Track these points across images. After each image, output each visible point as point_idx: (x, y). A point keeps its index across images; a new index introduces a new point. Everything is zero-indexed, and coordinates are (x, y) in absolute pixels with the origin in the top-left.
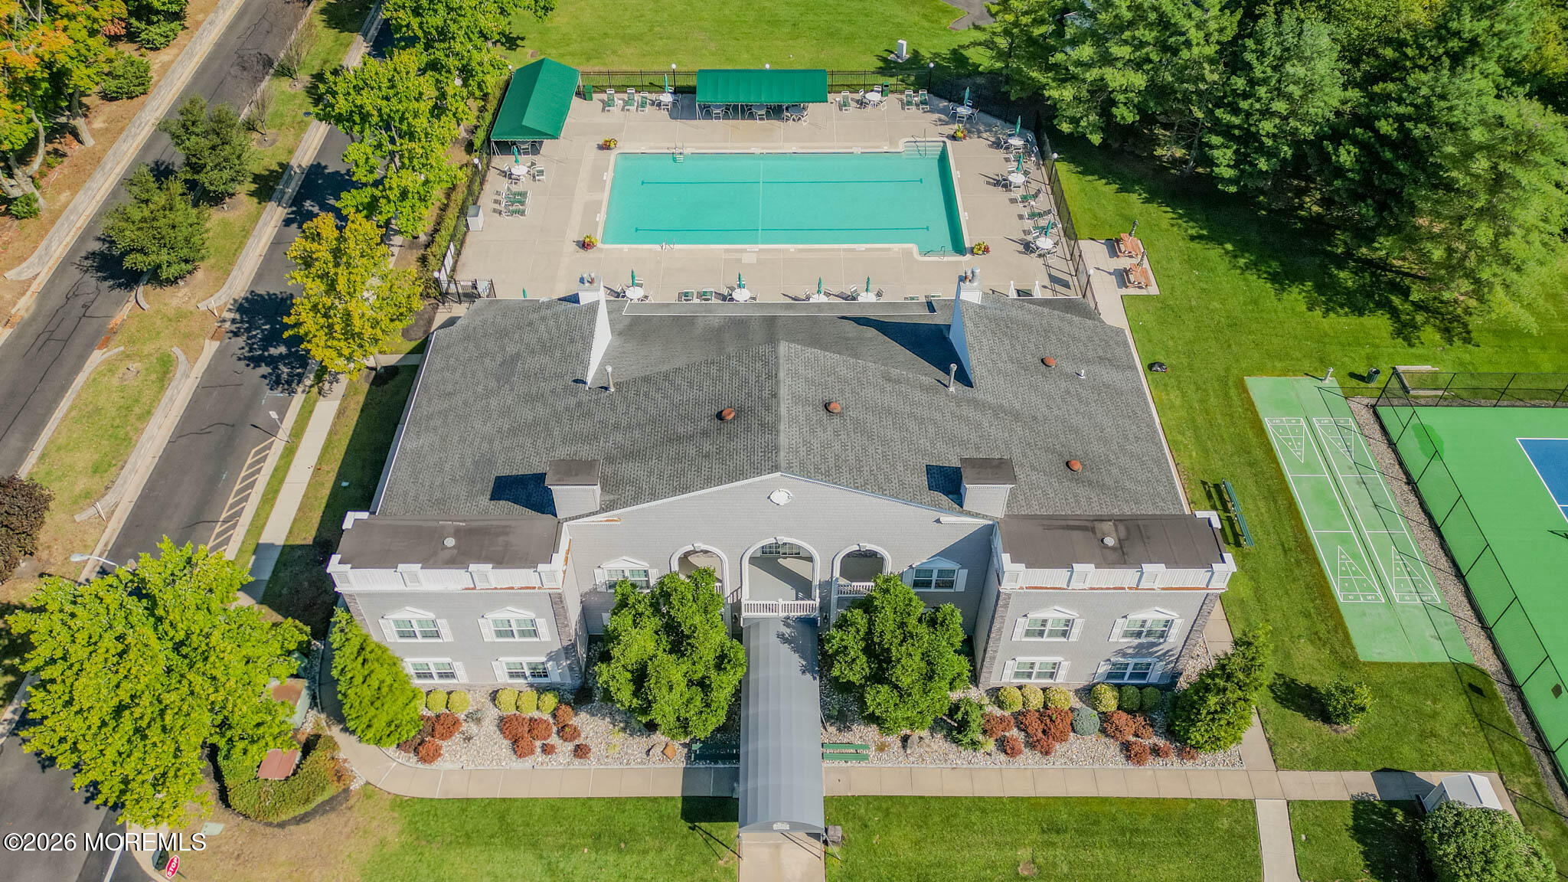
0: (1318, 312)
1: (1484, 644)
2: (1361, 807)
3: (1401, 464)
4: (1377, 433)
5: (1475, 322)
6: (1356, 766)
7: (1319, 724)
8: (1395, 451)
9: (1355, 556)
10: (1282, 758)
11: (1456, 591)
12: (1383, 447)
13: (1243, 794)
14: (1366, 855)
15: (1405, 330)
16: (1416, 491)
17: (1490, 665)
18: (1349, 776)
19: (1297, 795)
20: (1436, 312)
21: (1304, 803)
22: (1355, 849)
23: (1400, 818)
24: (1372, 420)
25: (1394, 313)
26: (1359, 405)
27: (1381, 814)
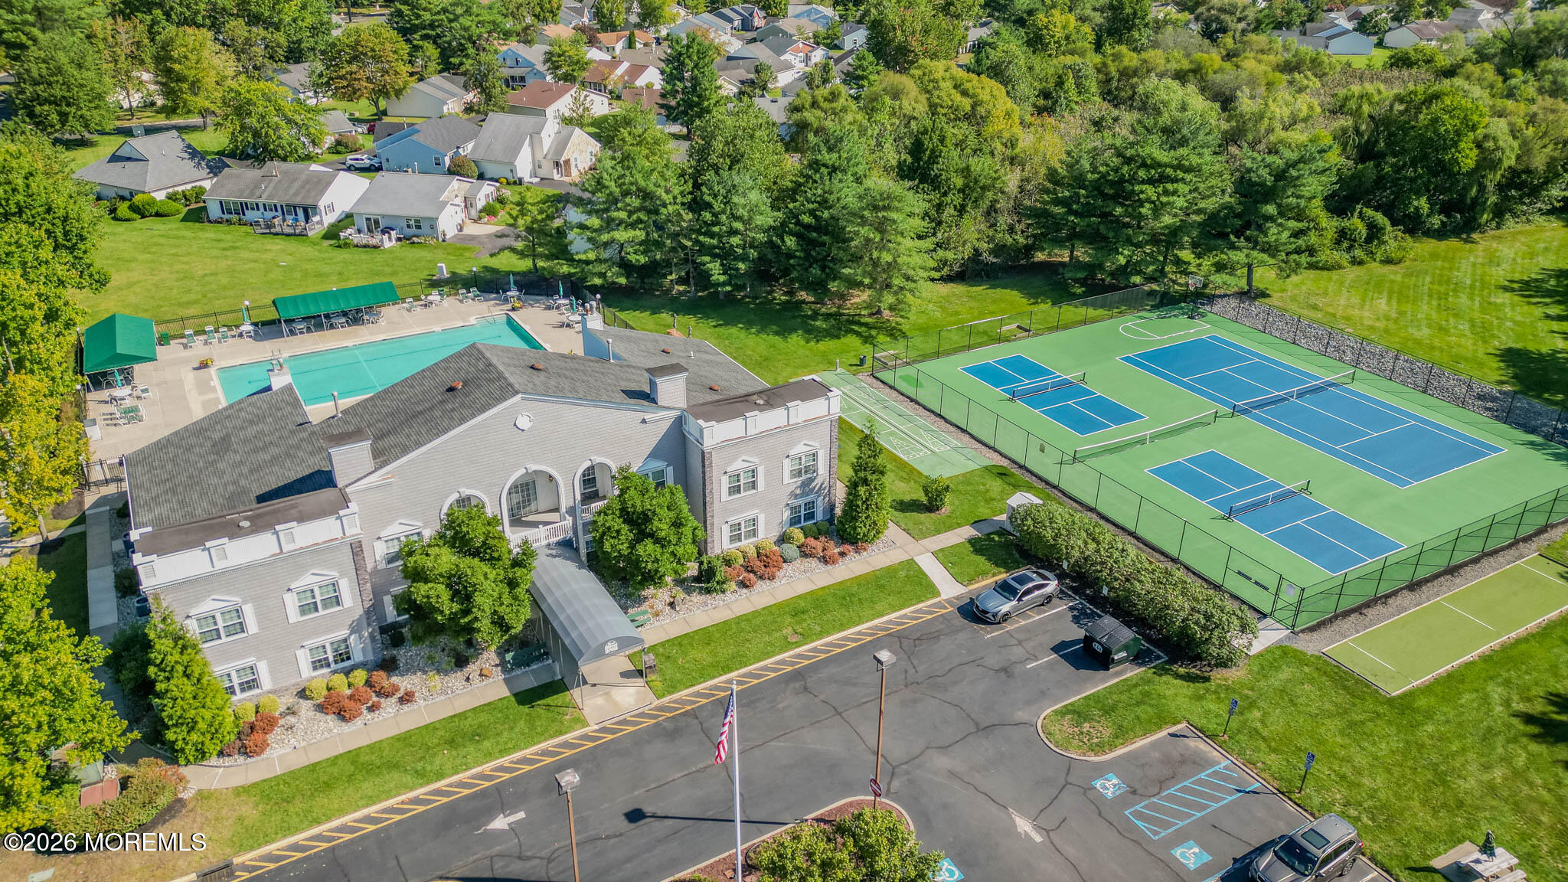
0: (812, 343)
1: (995, 455)
2: (972, 542)
3: (902, 394)
4: (882, 386)
5: (905, 327)
6: (960, 526)
7: (928, 514)
8: (896, 390)
9: (903, 439)
10: (917, 534)
11: (966, 438)
12: (888, 390)
13: (905, 557)
14: (989, 560)
15: (867, 340)
16: (918, 403)
17: (1004, 463)
18: (958, 531)
19: (936, 547)
20: (880, 328)
21: (942, 550)
22: (981, 559)
23: (997, 539)
24: (875, 380)
25: (858, 334)
26: (864, 376)
27: (985, 540)
